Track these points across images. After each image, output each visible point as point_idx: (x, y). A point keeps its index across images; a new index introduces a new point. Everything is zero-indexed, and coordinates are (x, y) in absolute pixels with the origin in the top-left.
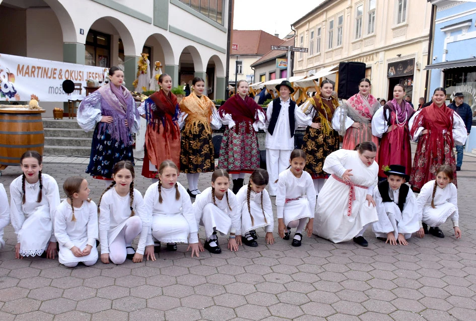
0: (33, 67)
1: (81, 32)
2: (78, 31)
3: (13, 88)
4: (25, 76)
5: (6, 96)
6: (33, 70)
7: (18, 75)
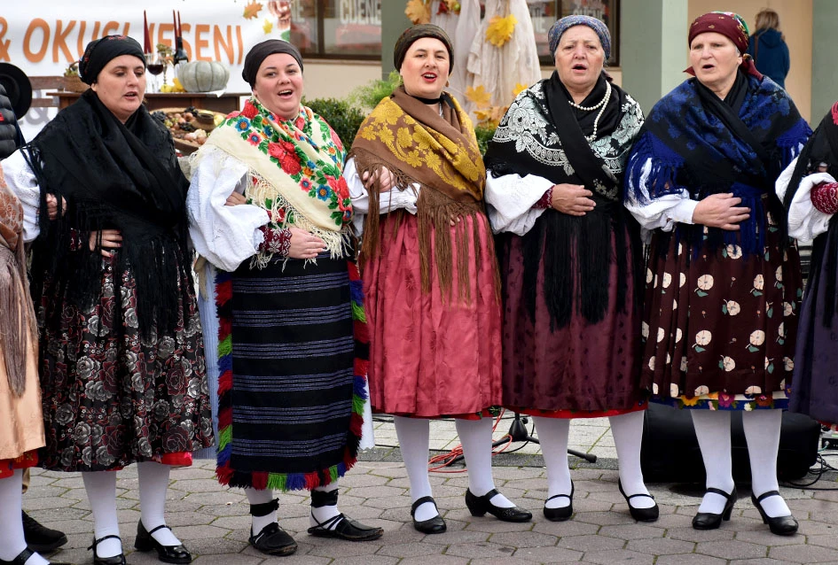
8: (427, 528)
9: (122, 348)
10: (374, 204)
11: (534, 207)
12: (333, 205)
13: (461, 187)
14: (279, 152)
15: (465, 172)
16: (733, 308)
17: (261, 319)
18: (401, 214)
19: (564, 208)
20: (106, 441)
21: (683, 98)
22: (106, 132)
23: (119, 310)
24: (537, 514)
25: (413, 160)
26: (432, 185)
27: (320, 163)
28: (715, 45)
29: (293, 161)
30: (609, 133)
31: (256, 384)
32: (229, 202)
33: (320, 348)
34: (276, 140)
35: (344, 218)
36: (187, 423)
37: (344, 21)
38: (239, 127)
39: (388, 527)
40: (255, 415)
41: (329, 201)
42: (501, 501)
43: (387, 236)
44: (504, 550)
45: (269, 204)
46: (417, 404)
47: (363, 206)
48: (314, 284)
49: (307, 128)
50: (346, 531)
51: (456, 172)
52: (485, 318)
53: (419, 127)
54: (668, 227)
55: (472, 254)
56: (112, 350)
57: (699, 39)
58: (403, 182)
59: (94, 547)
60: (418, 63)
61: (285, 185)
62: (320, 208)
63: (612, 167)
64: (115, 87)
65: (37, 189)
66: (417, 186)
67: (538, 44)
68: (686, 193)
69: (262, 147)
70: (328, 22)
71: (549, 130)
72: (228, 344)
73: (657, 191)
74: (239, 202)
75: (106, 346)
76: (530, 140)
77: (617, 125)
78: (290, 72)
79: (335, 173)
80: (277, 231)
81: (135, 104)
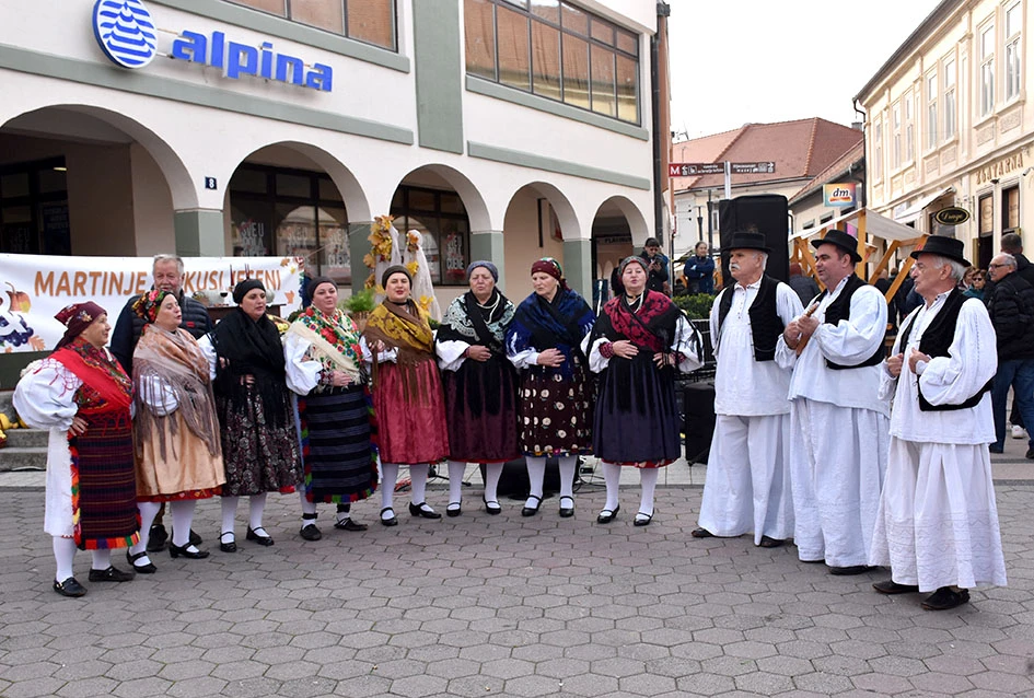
0: (79, 274)
1: (210, 184)
2: (199, 184)
3: (24, 325)
4: (57, 294)
5: (6, 342)
6: (80, 280)
7: (37, 294)
8: (388, 523)
9: (258, 433)
10: (375, 358)
11: (460, 357)
12: (354, 359)
13: (420, 347)
14: (325, 333)
15: (422, 340)
16: (560, 406)
17: (321, 418)
18: (389, 362)
19: (475, 357)
20: (254, 480)
21: (530, 302)
22: (248, 326)
23: (256, 415)
24: (444, 514)
25: (394, 335)
26: (405, 348)
27: (347, 337)
28: (542, 278)
29: (333, 337)
30: (498, 320)
31: (320, 451)
32: (302, 360)
33: (352, 431)
34: (324, 327)
35: (361, 365)
36: (293, 471)
37: (331, 266)
38: (305, 321)
39: (370, 523)
40: (323, 467)
41: (352, 356)
42: (426, 508)
43: (385, 374)
44: (427, 532)
45: (322, 360)
46: (408, 458)
47: (370, 360)
48: (346, 399)
49: (339, 320)
50: (350, 526)
51: (417, 340)
52: (438, 412)
53: (397, 318)
54: (526, 367)
55: (428, 380)
56: (254, 434)
57: (536, 275)
58: (389, 347)
59: (220, 538)
60: (393, 286)
61: (329, 349)
62: (349, 360)
63: (499, 337)
64: (251, 304)
65: (215, 354)
66: (397, 349)
67: (432, 276)
68: (533, 349)
69: (317, 331)
70: (322, 267)
71: (467, 318)
72: (306, 432)
73: (519, 350)
74: (307, 360)
75: (251, 432)
76: (458, 323)
77: (502, 316)
78: (332, 292)
79: (354, 342)
80: (326, 373)
81: (262, 312)
